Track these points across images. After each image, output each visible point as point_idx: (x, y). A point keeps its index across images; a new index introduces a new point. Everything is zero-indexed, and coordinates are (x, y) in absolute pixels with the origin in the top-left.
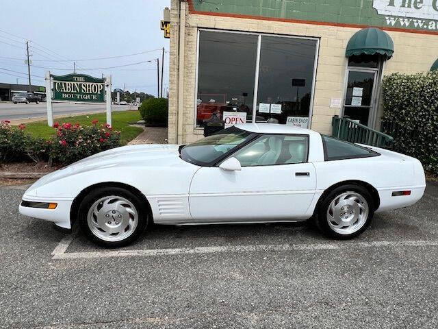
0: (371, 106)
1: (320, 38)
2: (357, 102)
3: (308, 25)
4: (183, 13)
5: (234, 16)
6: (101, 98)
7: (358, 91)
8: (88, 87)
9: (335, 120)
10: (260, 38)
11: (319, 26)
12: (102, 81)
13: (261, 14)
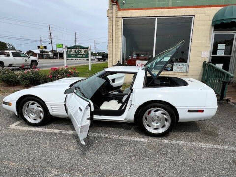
0: (231, 55)
1: (194, 16)
2: (220, 53)
3: (186, 9)
4: (114, 11)
5: (141, 9)
6: (87, 56)
7: (221, 47)
8: (81, 51)
9: (205, 64)
10: (157, 19)
11: (193, 9)
12: (87, 48)
13: (157, 6)
